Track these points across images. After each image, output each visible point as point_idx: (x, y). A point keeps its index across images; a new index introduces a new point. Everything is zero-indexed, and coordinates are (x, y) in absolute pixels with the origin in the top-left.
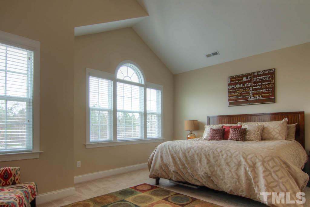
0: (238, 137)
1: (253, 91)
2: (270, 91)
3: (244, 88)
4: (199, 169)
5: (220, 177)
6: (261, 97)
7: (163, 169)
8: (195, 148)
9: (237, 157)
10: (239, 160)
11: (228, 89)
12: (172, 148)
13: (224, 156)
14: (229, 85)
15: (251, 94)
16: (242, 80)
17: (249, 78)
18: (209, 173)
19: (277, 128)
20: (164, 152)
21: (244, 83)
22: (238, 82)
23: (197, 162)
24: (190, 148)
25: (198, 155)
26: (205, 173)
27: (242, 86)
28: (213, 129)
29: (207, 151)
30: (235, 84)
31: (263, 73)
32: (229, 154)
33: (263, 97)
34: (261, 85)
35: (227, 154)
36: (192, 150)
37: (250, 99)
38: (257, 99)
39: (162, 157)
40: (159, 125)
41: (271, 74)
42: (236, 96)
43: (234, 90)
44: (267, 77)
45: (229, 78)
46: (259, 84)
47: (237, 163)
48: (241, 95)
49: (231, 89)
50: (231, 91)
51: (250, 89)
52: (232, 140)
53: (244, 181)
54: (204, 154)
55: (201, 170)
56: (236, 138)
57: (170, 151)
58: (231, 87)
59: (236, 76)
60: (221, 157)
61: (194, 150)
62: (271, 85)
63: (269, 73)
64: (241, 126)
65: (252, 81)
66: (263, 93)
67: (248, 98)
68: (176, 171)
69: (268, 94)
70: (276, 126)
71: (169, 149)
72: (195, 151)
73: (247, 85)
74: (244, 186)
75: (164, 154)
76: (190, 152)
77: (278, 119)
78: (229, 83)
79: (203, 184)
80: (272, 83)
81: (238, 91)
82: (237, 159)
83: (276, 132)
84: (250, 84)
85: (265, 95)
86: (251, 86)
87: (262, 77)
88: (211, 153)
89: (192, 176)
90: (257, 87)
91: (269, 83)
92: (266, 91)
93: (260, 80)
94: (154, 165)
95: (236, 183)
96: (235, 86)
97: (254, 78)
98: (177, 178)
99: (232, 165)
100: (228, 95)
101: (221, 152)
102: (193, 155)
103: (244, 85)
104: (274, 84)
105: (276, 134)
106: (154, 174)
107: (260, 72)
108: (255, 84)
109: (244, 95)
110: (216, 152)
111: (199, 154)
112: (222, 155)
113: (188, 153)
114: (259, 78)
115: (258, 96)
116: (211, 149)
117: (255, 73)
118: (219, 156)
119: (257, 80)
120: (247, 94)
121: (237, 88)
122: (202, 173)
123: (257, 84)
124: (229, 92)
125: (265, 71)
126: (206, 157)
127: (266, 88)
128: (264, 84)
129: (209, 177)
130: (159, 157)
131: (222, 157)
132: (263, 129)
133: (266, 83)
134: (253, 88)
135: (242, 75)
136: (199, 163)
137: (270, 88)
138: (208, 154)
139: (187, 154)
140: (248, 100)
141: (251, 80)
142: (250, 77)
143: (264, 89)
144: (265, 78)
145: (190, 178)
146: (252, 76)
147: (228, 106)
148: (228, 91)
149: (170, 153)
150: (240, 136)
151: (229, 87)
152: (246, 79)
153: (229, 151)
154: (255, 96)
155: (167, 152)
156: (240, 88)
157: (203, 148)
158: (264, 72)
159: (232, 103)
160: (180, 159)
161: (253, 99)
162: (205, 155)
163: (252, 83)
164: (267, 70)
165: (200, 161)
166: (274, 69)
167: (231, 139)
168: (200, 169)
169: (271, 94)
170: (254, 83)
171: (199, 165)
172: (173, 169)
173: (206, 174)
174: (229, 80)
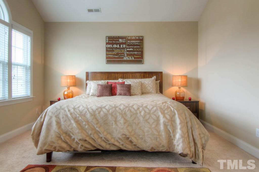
0: (126, 92)
1: (127, 52)
2: (140, 54)
3: (120, 48)
4: (115, 130)
5: (140, 135)
6: (133, 58)
7: (62, 139)
8: (107, 107)
9: (155, 113)
10: (158, 116)
11: (107, 48)
12: (74, 109)
13: (143, 113)
14: (107, 44)
15: (126, 55)
16: (118, 41)
17: (124, 41)
18: (127, 133)
19: (151, 84)
20: (61, 116)
21: (120, 44)
22: (115, 42)
23: (111, 122)
24: (101, 108)
25: (112, 114)
26: (123, 134)
27: (118, 47)
28: (101, 85)
29: (122, 110)
30: (113, 44)
31: (134, 38)
32: (147, 111)
33: (134, 58)
34: (133, 48)
35: (144, 111)
36: (104, 110)
37: (125, 59)
38: (130, 59)
39: (58, 123)
40: (26, 79)
41: (141, 40)
42: (114, 55)
43: (112, 49)
44: (137, 42)
45: (107, 38)
46: (132, 47)
47: (156, 119)
48: (117, 54)
49: (109, 48)
50: (109, 50)
51: (125, 50)
52: (121, 95)
53: (164, 136)
54: (119, 113)
55: (118, 132)
56: (124, 93)
57: (71, 114)
58: (109, 46)
59: (113, 36)
60: (139, 115)
61: (106, 109)
62: (140, 49)
63: (139, 40)
64: (124, 82)
65: (127, 44)
66: (134, 55)
67: (123, 58)
68: (84, 139)
69: (138, 56)
70: (150, 83)
71: (69, 111)
72: (108, 111)
73: (123, 46)
74: (164, 141)
75: (62, 119)
76: (102, 113)
77: (146, 76)
78: (107, 42)
79: (120, 148)
80: (141, 48)
81: (115, 51)
82: (155, 115)
83: (151, 87)
84: (125, 45)
85: (136, 57)
86: (125, 48)
87: (135, 41)
88: (128, 111)
89: (106, 141)
90: (130, 49)
91: (139, 47)
92: (137, 53)
93: (132, 43)
94: (47, 136)
95: (157, 139)
96: (113, 46)
97: (128, 41)
98: (85, 147)
99: (151, 121)
100: (106, 53)
101: (138, 109)
102: (106, 115)
103: (120, 46)
104: (142, 48)
105: (151, 89)
106: (47, 148)
107: (133, 37)
108: (129, 47)
109: (119, 55)
110: (132, 110)
111: (114, 114)
112: (140, 112)
113: (99, 113)
114: (132, 41)
115: (131, 57)
116: (127, 107)
117: (129, 37)
118: (137, 114)
119: (130, 43)
120: (122, 55)
121: (114, 48)
122: (119, 136)
123: (131, 47)
124: (107, 51)
125: (136, 36)
126: (123, 117)
127: (137, 51)
128: (136, 48)
129: (128, 138)
130: (54, 123)
131: (141, 115)
132: (142, 85)
133: (137, 47)
134: (128, 49)
135: (119, 37)
136: (114, 124)
137: (139, 51)
138: (124, 112)
139: (98, 115)
140: (123, 59)
141: (126, 42)
142: (125, 39)
143: (135, 51)
144: (136, 42)
145: (103, 144)
146: (127, 39)
147: (106, 64)
148: (106, 49)
149: (72, 116)
150: (128, 92)
151: (107, 45)
152: (121, 41)
153: (146, 107)
154: (128, 56)
155: (67, 116)
156: (117, 48)
157: (117, 107)
158: (136, 38)
159: (110, 61)
160: (88, 122)
161: (127, 59)
162: (121, 114)
163: (127, 46)
164: (138, 36)
165: (116, 121)
166: (143, 36)
167: (119, 94)
168: (117, 130)
169: (140, 56)
170: (128, 45)
171: (114, 126)
172: (80, 137)
173: (124, 136)
174: (107, 39)
